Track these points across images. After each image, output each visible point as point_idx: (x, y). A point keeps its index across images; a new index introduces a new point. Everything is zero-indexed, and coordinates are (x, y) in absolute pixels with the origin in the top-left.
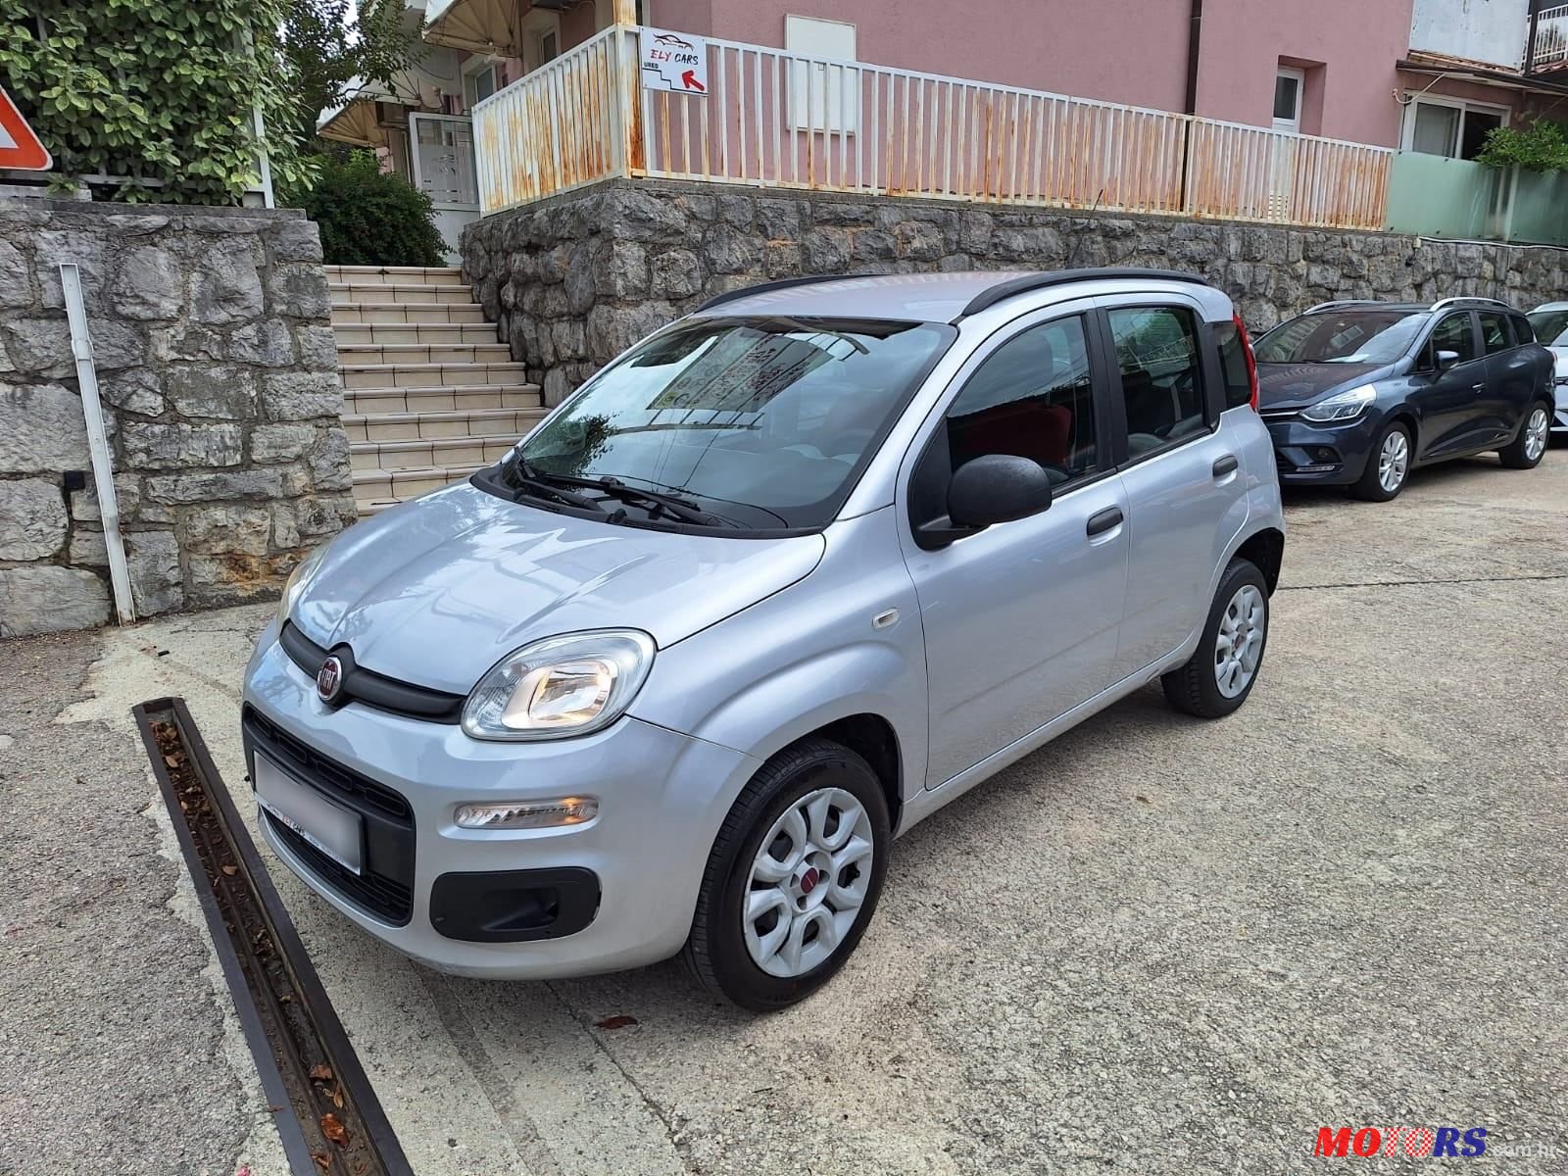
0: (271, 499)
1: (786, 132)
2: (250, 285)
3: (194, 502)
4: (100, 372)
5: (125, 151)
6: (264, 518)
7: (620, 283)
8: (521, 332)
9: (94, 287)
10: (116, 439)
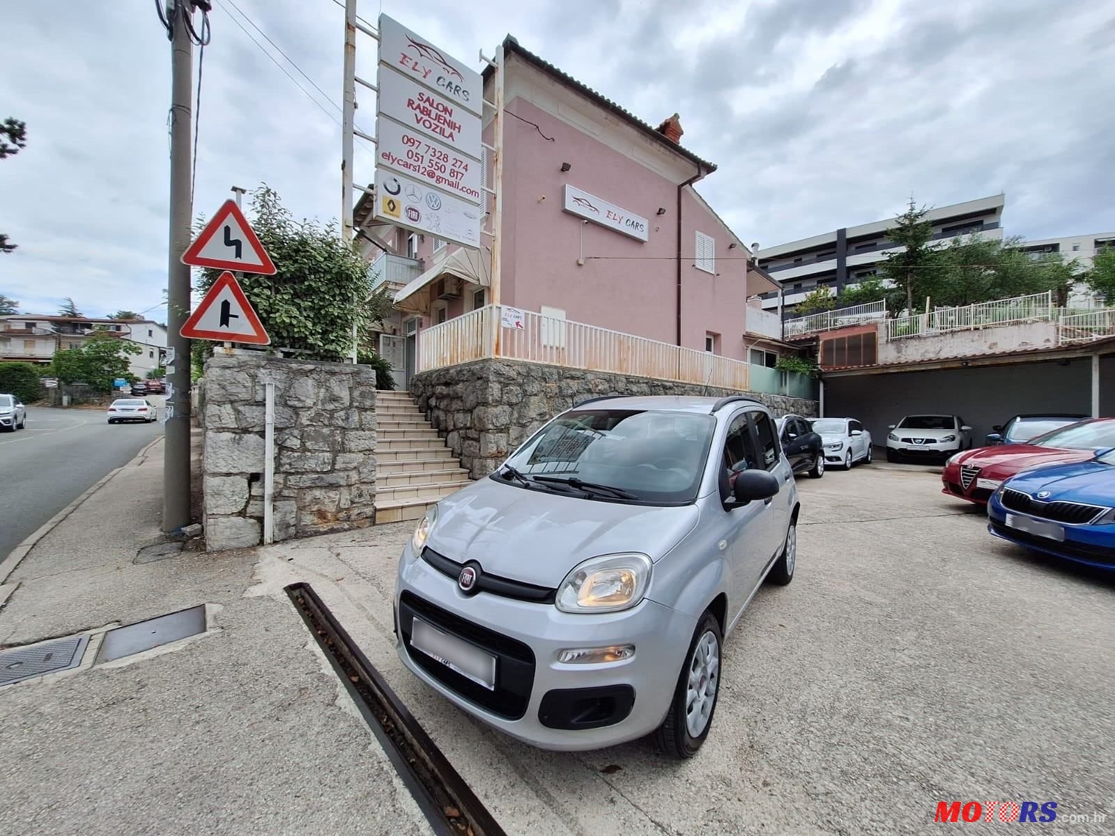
0: (340, 486)
1: (539, 345)
2: (345, 394)
3: (307, 488)
4: (276, 429)
5: (299, 339)
6: (336, 495)
7: (490, 398)
8: (438, 417)
9: (279, 393)
10: (277, 459)
